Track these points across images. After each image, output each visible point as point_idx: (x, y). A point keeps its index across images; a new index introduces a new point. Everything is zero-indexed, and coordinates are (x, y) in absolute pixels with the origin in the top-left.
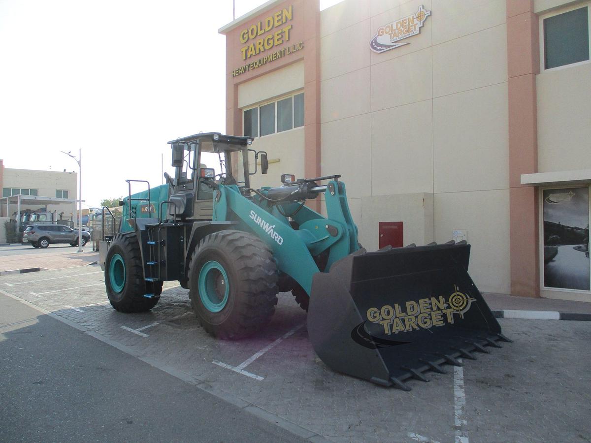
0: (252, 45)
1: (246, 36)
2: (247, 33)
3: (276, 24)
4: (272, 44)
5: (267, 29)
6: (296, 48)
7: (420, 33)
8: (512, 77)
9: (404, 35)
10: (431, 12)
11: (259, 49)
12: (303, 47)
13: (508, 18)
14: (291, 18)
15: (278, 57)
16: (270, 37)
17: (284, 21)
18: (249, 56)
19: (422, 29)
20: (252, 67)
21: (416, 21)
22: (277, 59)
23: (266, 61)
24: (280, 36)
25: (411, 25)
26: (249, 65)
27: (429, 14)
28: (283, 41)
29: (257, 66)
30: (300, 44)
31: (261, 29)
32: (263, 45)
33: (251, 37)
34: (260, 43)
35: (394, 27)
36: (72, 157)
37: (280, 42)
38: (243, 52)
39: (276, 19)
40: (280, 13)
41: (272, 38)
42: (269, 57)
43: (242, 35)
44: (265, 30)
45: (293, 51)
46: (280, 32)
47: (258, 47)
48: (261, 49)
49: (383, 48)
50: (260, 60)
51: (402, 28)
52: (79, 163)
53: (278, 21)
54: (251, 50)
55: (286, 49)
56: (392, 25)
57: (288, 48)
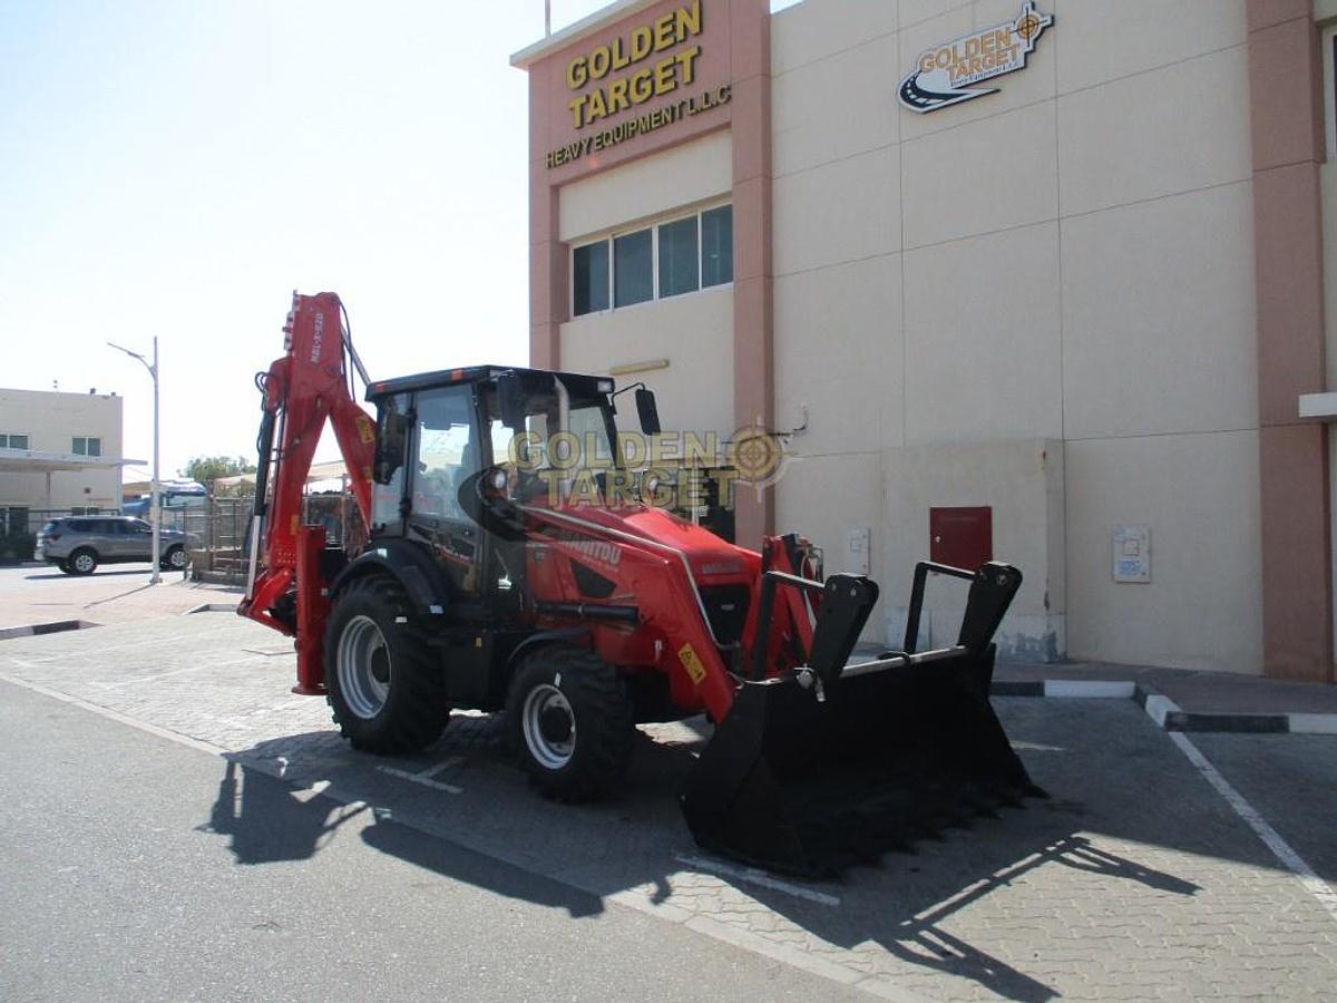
0: (598, 92)
1: (582, 72)
2: (585, 64)
3: (659, 44)
4: (648, 92)
5: (636, 55)
6: (713, 100)
7: (1025, 67)
8: (1261, 169)
9: (985, 71)
10: (1053, 18)
11: (617, 102)
12: (730, 97)
13: (1250, 33)
14: (698, 30)
15: (666, 122)
16: (645, 73)
17: (680, 36)
18: (589, 119)
19: (1031, 58)
20: (598, 144)
21: (1015, 38)
22: (662, 126)
23: (633, 132)
24: (670, 73)
25: (1003, 45)
26: (591, 140)
27: (1049, 22)
28: (676, 84)
29: (611, 142)
30: (723, 91)
31: (620, 57)
32: (627, 93)
33: (595, 74)
34: (617, 89)
35: (961, 53)
36: (136, 356)
37: (671, 85)
38: (572, 109)
39: (659, 32)
40: (670, 17)
41: (651, 77)
42: (641, 120)
43: (571, 69)
44: (630, 59)
45: (705, 106)
46: (671, 61)
47: (612, 97)
48: (620, 101)
49: (932, 101)
50: (618, 129)
51: (980, 55)
52: (154, 371)
53: (664, 37)
54: (596, 106)
55: (683, 103)
56: (955, 48)
57: (692, 101)
